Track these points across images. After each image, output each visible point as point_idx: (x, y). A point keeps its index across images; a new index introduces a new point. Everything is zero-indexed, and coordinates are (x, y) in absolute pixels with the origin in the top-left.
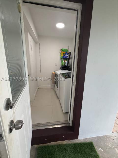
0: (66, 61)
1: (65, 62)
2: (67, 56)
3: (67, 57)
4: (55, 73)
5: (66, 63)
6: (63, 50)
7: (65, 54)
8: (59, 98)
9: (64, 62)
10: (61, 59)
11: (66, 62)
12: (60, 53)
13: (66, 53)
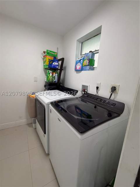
0: (56, 73)
1: (53, 74)
2: (56, 65)
3: (57, 67)
4: (34, 96)
5: (55, 77)
6: (48, 53)
7: (53, 61)
8: (48, 154)
9: (51, 74)
10: (46, 69)
11: (56, 75)
12: (43, 59)
13: (55, 59)
